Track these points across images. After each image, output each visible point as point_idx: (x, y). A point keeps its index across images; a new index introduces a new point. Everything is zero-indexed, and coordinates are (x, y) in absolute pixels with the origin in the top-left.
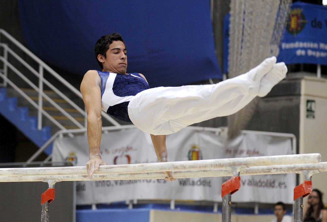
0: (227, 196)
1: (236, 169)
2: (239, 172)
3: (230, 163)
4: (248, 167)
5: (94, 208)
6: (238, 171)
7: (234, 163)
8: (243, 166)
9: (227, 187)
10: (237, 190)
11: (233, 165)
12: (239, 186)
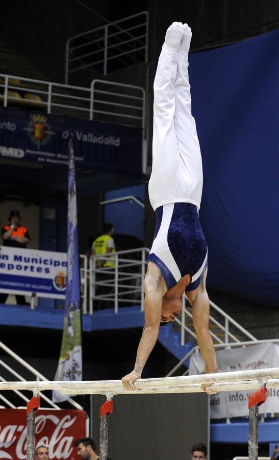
0: (254, 408)
1: (262, 380)
2: (265, 384)
3: (256, 374)
4: (274, 378)
5: (228, 422)
6: (264, 382)
7: (259, 374)
8: (268, 377)
9: (254, 398)
10: (264, 402)
11: (259, 377)
12: (265, 398)
